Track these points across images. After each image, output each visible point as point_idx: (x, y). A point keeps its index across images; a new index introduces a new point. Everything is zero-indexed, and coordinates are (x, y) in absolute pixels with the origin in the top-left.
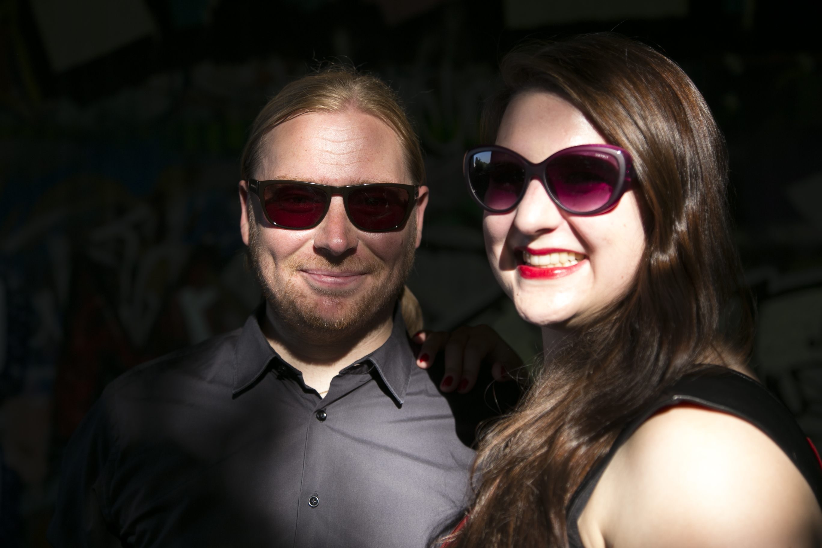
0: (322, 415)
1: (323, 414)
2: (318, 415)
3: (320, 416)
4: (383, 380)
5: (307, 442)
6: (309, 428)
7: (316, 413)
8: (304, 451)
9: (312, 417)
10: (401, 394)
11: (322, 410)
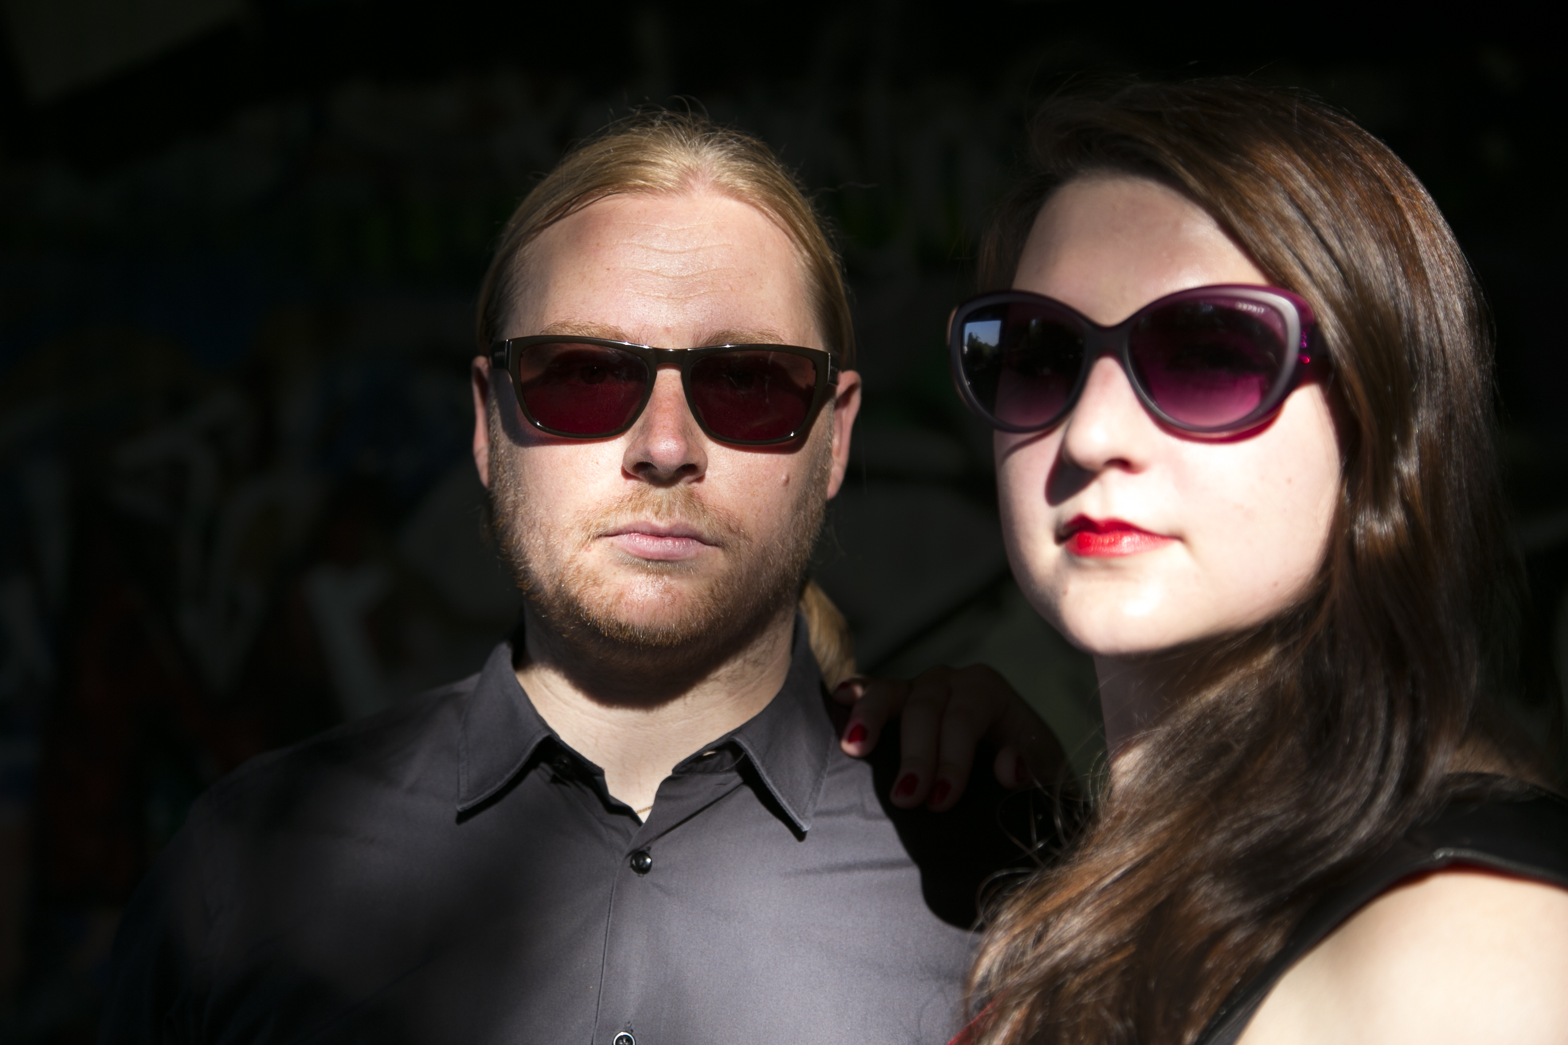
0: (641, 861)
1: (644, 860)
2: (634, 862)
3: (637, 862)
4: (765, 782)
5: (610, 918)
6: (615, 888)
7: (629, 858)
8: (604, 938)
9: (621, 863)
10: (805, 812)
11: (641, 850)
